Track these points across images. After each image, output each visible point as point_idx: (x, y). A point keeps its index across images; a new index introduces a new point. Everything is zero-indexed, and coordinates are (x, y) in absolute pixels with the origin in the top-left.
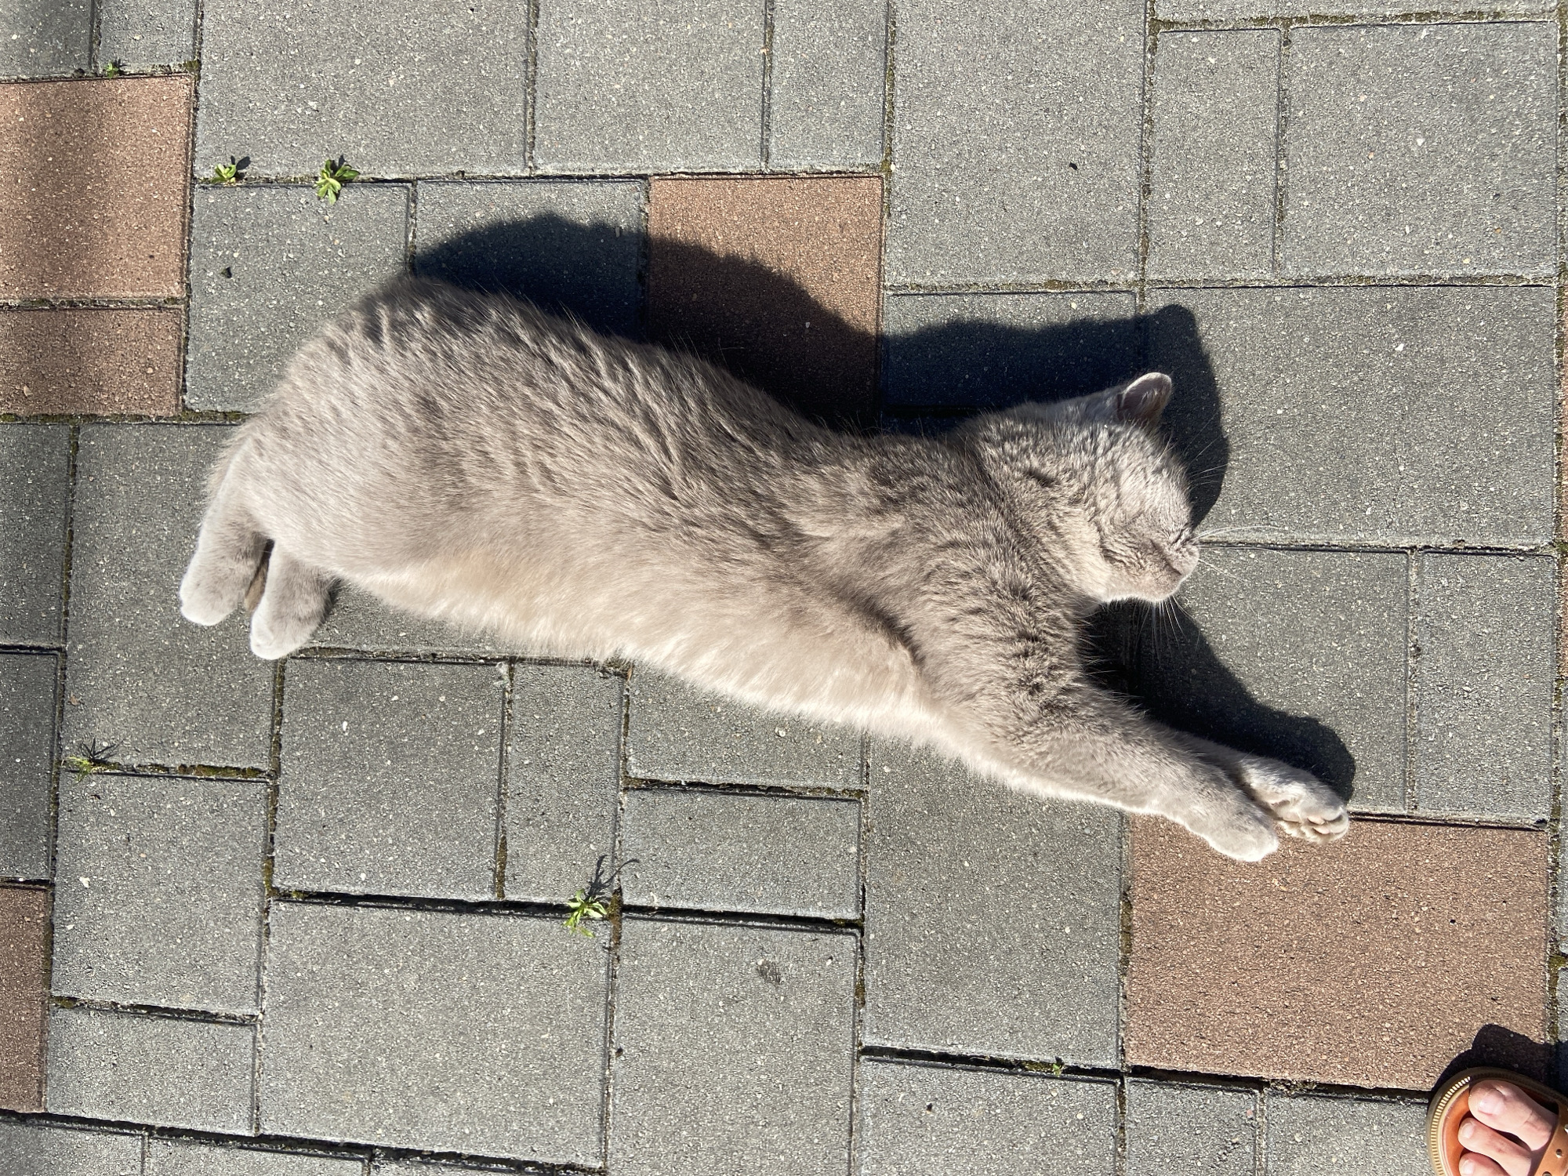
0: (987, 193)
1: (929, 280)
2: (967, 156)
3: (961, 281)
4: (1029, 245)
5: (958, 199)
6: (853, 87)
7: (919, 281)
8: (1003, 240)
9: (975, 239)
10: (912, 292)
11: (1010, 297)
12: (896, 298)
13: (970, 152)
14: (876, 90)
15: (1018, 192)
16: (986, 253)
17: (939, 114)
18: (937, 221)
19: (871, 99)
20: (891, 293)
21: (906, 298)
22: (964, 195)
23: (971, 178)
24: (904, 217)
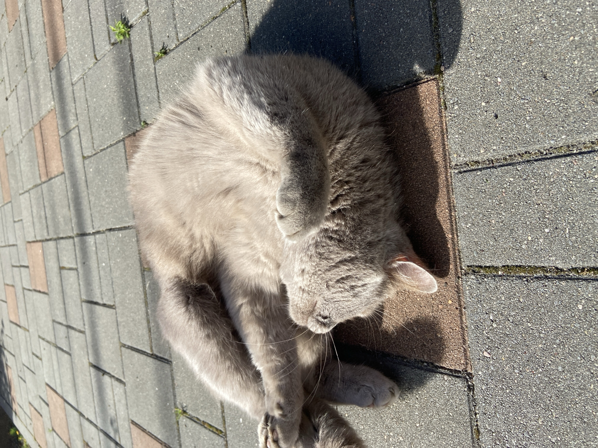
0: (525, 67)
1: (483, 156)
2: (502, 38)
3: (512, 152)
4: (574, 105)
5: (499, 80)
6: (407, 14)
7: (476, 158)
8: (547, 106)
9: (521, 112)
10: (473, 167)
11: (562, 160)
12: (460, 176)
13: (504, 34)
14: (423, 10)
15: (556, 57)
16: (532, 123)
17: (473, 10)
18: (483, 104)
19: (420, 18)
20: (456, 171)
21: (468, 174)
22: (504, 75)
23: (508, 57)
24: (456, 107)
